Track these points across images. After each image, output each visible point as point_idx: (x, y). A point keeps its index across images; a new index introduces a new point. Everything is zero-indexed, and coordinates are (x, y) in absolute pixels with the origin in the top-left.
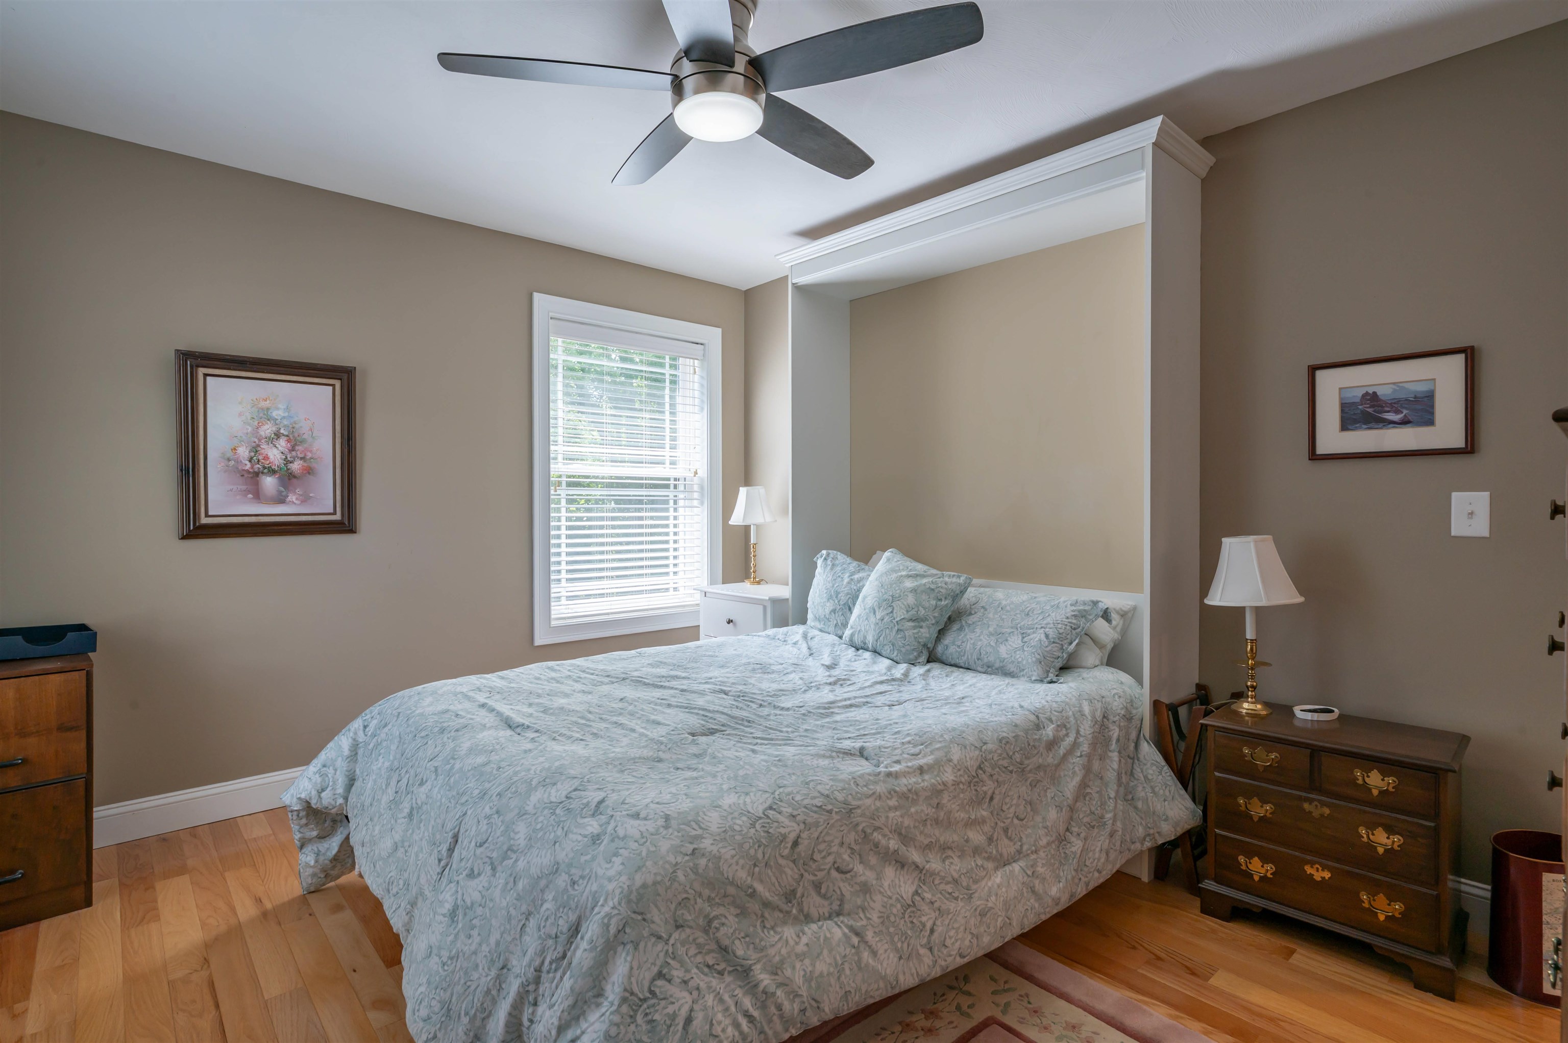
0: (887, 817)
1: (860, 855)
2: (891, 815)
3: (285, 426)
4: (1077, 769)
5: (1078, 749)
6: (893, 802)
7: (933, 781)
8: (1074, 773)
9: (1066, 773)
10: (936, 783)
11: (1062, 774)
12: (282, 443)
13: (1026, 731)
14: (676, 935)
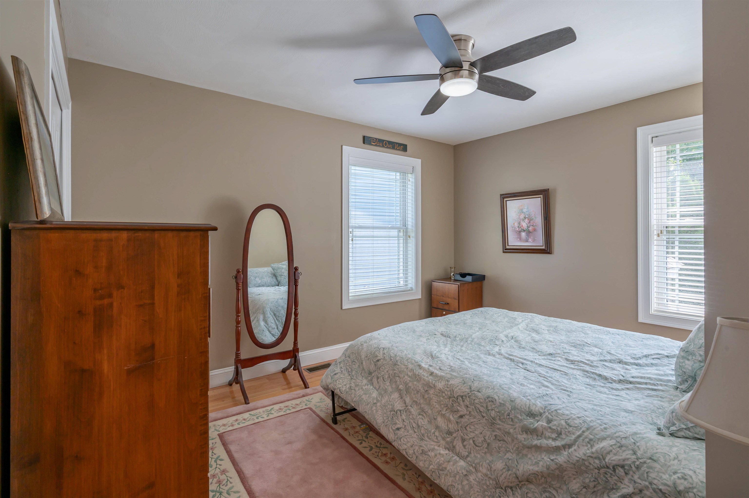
0: (404, 376)
1: (391, 380)
2: (406, 377)
3: (527, 214)
4: (541, 463)
5: (557, 455)
6: (410, 374)
7: (431, 380)
8: (537, 463)
9: (533, 458)
10: (431, 382)
11: (529, 456)
12: (526, 220)
13: (514, 408)
14: (348, 358)
